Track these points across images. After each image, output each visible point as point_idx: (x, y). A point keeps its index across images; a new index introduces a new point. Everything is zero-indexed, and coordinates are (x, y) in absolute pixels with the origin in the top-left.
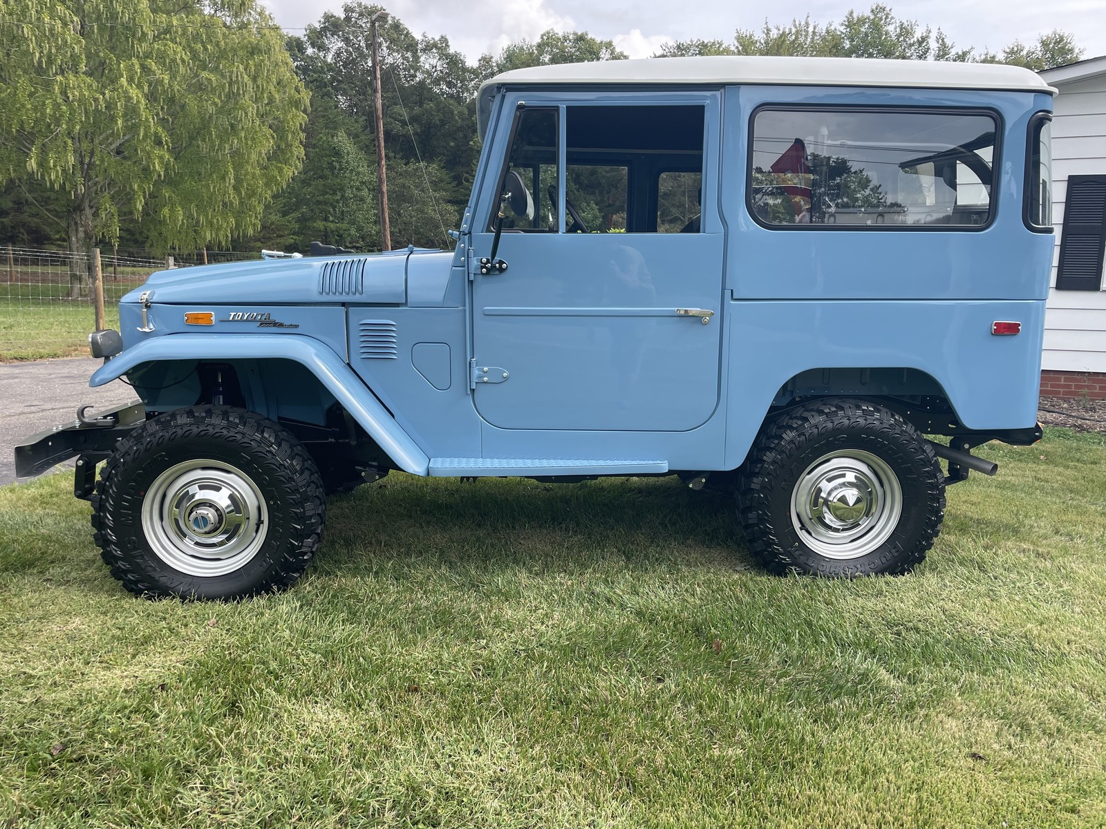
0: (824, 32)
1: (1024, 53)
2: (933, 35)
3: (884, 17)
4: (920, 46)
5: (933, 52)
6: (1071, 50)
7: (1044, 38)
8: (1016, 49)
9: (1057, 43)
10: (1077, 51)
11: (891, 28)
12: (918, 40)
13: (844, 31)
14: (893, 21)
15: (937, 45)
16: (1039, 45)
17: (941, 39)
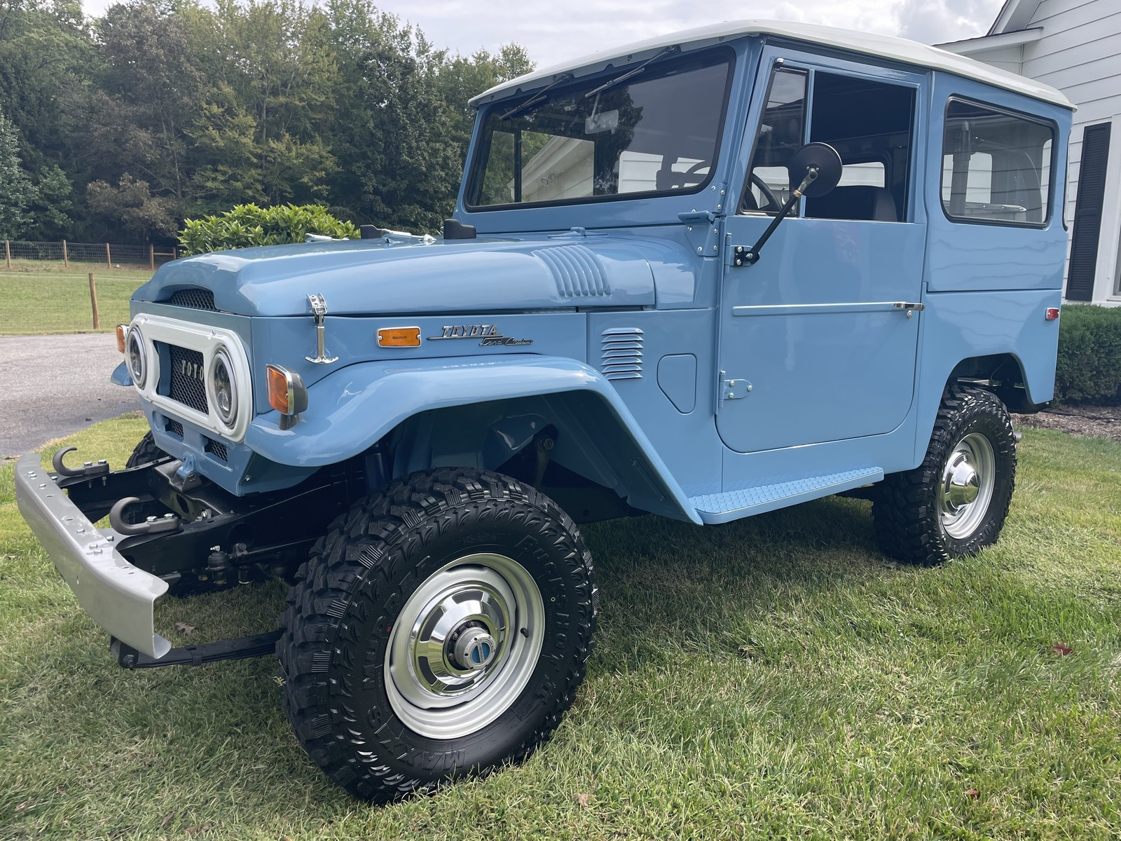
0: (311, 9)
1: (490, 59)
2: (414, 31)
3: (366, 5)
4: (402, 39)
5: (414, 47)
6: (527, 63)
7: (505, 48)
8: (483, 55)
9: (515, 54)
10: (531, 63)
11: (373, 17)
12: (400, 34)
13: (329, 12)
14: (375, 10)
15: (417, 41)
16: (501, 55)
17: (420, 35)
